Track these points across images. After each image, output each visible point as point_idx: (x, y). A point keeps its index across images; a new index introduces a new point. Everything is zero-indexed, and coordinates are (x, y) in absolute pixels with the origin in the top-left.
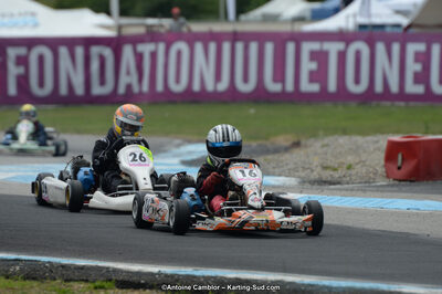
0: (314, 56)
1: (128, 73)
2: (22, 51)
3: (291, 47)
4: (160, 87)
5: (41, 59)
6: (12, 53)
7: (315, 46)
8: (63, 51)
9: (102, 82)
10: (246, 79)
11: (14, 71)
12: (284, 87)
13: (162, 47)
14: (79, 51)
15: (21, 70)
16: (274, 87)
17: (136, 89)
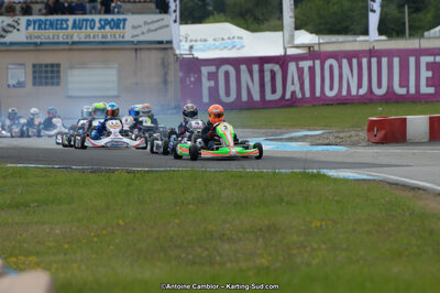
0: (430, 66)
1: (293, 84)
2: (213, 69)
3: (412, 60)
4: (318, 94)
5: (227, 74)
6: (205, 70)
7: (430, 59)
8: (243, 68)
9: (274, 91)
10: (380, 86)
11: (206, 84)
12: (408, 91)
13: (318, 62)
14: (256, 67)
15: (212, 83)
16: (401, 91)
17: (299, 95)
